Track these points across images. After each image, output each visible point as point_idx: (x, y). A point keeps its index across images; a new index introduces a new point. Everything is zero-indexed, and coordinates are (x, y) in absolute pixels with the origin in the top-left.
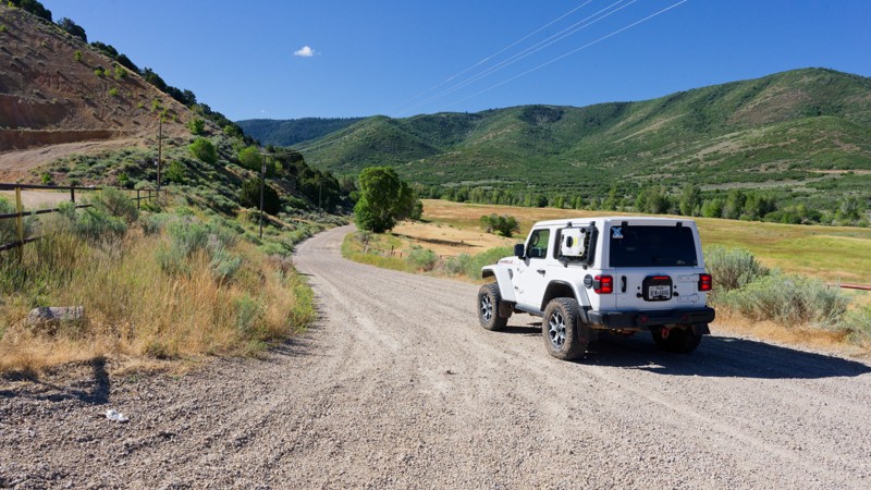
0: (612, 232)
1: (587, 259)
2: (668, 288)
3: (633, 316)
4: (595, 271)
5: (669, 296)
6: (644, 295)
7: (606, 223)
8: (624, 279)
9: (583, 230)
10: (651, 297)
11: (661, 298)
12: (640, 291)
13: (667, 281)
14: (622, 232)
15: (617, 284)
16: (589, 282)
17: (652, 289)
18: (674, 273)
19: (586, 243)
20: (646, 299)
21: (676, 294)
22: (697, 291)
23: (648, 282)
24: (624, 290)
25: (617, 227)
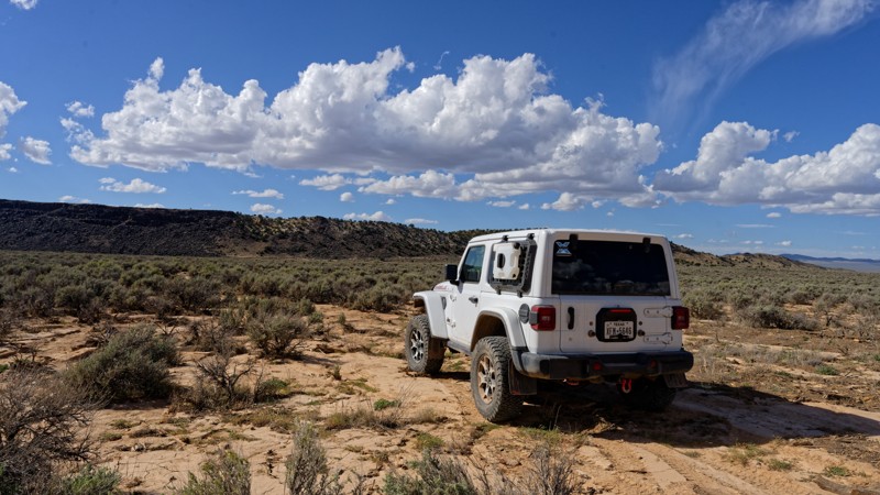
0: (556, 248)
1: (522, 283)
2: (631, 324)
3: (583, 362)
4: (533, 299)
5: (631, 336)
6: (599, 333)
7: (549, 236)
8: (571, 311)
9: (517, 245)
10: (607, 337)
11: (621, 338)
12: (593, 328)
13: (629, 315)
14: (569, 248)
15: (562, 318)
16: (525, 314)
17: (609, 325)
18: (638, 304)
19: (521, 262)
20: (601, 338)
21: (642, 333)
22: (670, 330)
23: (604, 315)
24: (571, 326)
25: (563, 241)
